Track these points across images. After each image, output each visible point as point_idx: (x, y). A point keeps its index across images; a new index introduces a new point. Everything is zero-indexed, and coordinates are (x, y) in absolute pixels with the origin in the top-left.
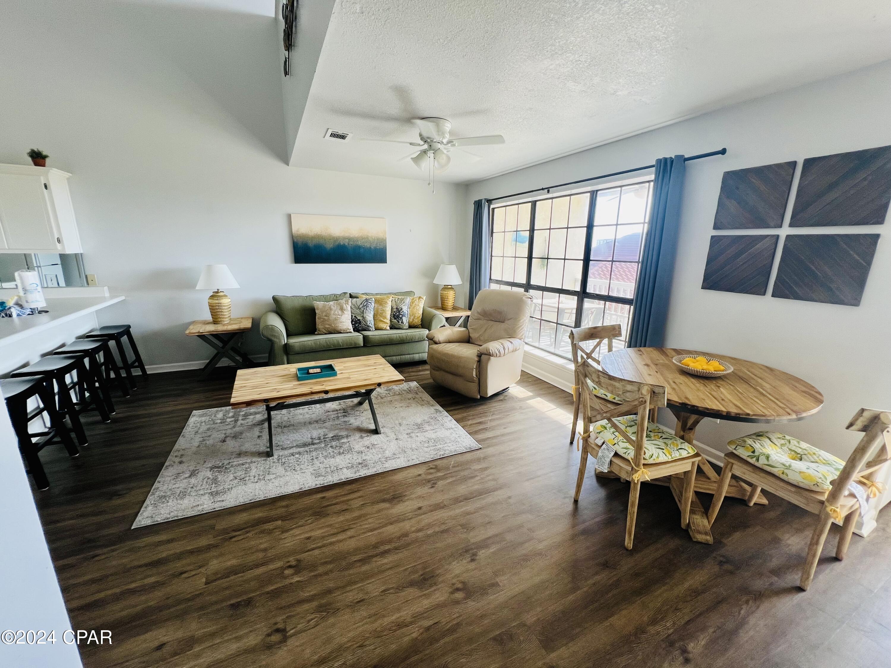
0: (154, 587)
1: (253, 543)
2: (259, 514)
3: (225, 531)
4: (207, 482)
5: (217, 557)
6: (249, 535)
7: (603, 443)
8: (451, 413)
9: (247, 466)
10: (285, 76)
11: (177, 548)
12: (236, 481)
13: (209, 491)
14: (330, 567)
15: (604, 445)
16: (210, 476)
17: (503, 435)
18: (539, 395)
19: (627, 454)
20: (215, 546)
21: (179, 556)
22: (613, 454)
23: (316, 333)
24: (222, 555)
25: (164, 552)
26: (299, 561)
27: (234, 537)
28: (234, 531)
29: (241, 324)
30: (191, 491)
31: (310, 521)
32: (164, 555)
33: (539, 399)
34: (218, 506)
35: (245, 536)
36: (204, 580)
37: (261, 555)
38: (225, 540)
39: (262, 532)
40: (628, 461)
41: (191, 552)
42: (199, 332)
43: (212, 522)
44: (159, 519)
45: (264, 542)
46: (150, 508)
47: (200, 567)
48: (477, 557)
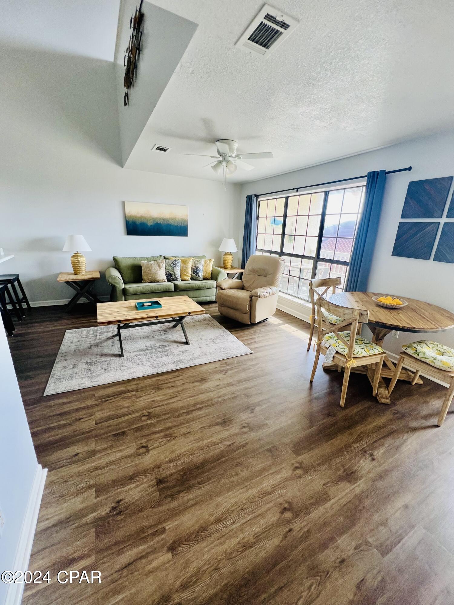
0: (64, 426)
1: (120, 404)
2: (121, 388)
3: (101, 397)
4: (85, 371)
5: (100, 411)
6: (117, 399)
7: (330, 346)
8: (233, 333)
9: (108, 362)
10: (125, 106)
11: (75, 406)
12: (103, 370)
13: (87, 376)
14: (168, 416)
15: (330, 348)
16: (86, 368)
17: (265, 346)
18: (288, 323)
19: (343, 351)
20: (98, 405)
21: (78, 410)
22: (335, 352)
23: (142, 282)
24: (102, 410)
25: (67, 408)
26: (149, 413)
27: (108, 400)
28: (107, 397)
29: (93, 275)
30: (75, 376)
31: (152, 392)
32: (68, 409)
33: (287, 325)
34: (95, 384)
35: (115, 400)
36: (94, 422)
37: (126, 410)
38: (103, 402)
39: (125, 398)
40: (345, 356)
41: (84, 408)
42: (66, 280)
43: (93, 392)
44: (60, 391)
45: (126, 403)
46: (52, 385)
47: (91, 416)
48: (255, 411)
